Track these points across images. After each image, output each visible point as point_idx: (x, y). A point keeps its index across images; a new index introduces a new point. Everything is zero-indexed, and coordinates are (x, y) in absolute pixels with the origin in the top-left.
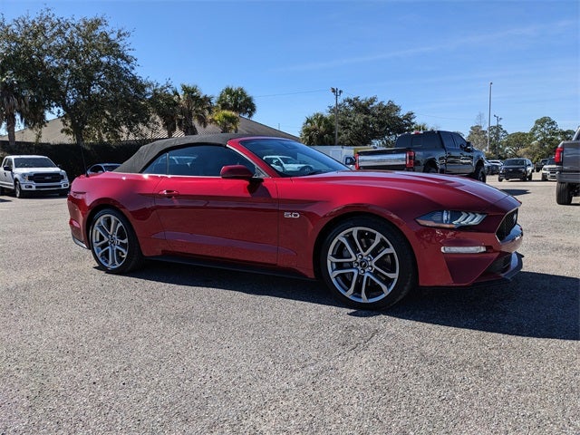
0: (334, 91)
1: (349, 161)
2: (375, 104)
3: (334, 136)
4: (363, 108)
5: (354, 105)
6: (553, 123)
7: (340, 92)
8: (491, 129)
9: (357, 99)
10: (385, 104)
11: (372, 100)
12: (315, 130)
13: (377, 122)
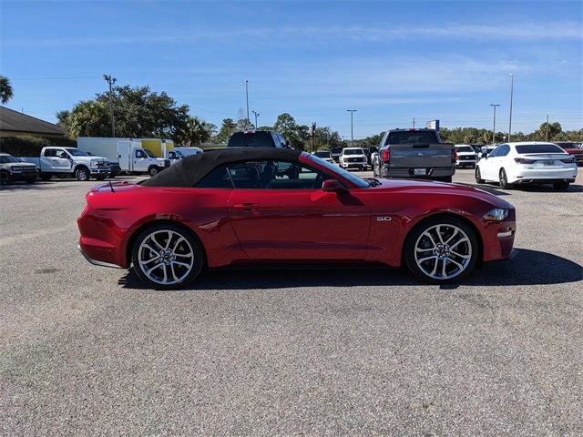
0: (107, 79)
1: (139, 154)
2: (149, 94)
3: (110, 126)
4: (135, 98)
5: (125, 94)
6: (291, 119)
7: (114, 80)
8: (241, 121)
9: (127, 88)
10: (158, 95)
11: (145, 90)
12: (88, 120)
13: (152, 114)
